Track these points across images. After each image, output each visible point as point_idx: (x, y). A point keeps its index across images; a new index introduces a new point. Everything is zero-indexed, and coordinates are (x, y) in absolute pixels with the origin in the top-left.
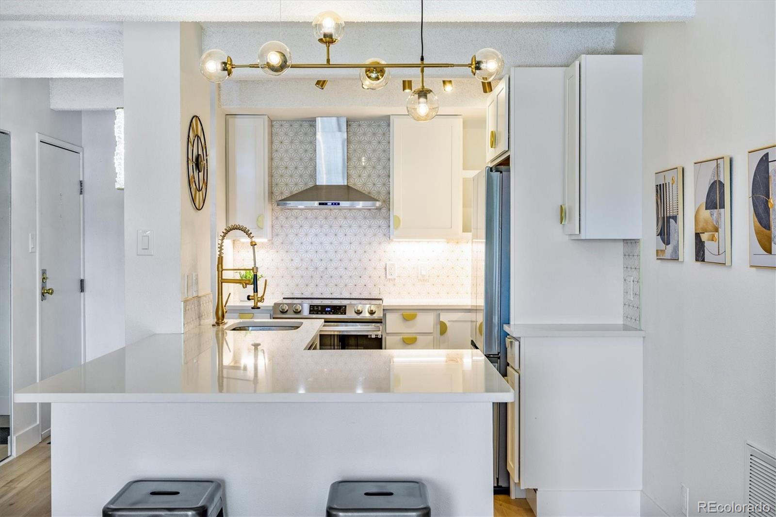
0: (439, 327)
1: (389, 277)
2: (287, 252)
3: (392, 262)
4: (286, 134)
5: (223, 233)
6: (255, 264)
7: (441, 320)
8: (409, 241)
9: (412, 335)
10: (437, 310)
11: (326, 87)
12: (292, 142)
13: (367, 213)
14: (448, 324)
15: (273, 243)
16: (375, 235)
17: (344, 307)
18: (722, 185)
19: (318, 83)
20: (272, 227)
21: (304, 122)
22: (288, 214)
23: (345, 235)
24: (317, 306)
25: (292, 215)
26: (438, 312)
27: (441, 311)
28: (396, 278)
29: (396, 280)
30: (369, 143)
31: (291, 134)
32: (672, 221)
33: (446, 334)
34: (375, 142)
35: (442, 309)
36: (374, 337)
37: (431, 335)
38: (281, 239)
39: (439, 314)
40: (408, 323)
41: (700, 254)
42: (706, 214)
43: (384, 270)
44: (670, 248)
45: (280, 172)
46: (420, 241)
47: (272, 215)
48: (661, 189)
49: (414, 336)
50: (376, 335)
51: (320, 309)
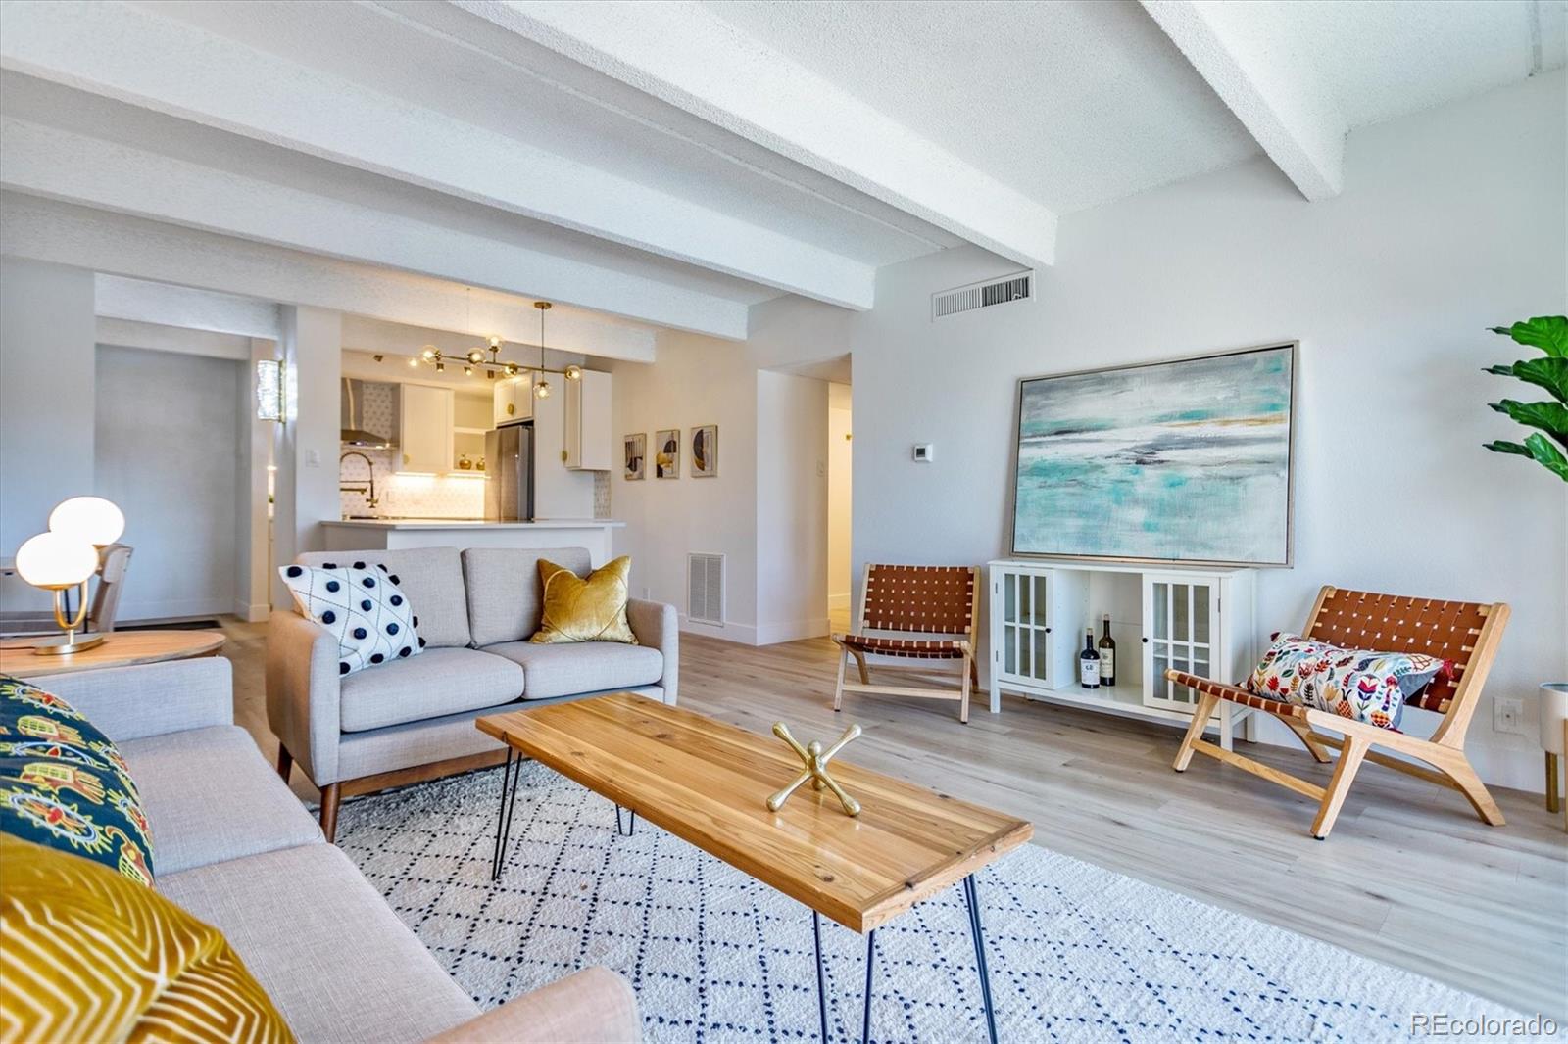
6: (371, 469)
11: (383, 360)
18: (675, 442)
19: (377, 357)
28: (396, 501)
30: (375, 400)
32: (639, 460)
34: (379, 401)
41: (660, 473)
42: (664, 456)
44: (637, 473)
48: (629, 445)
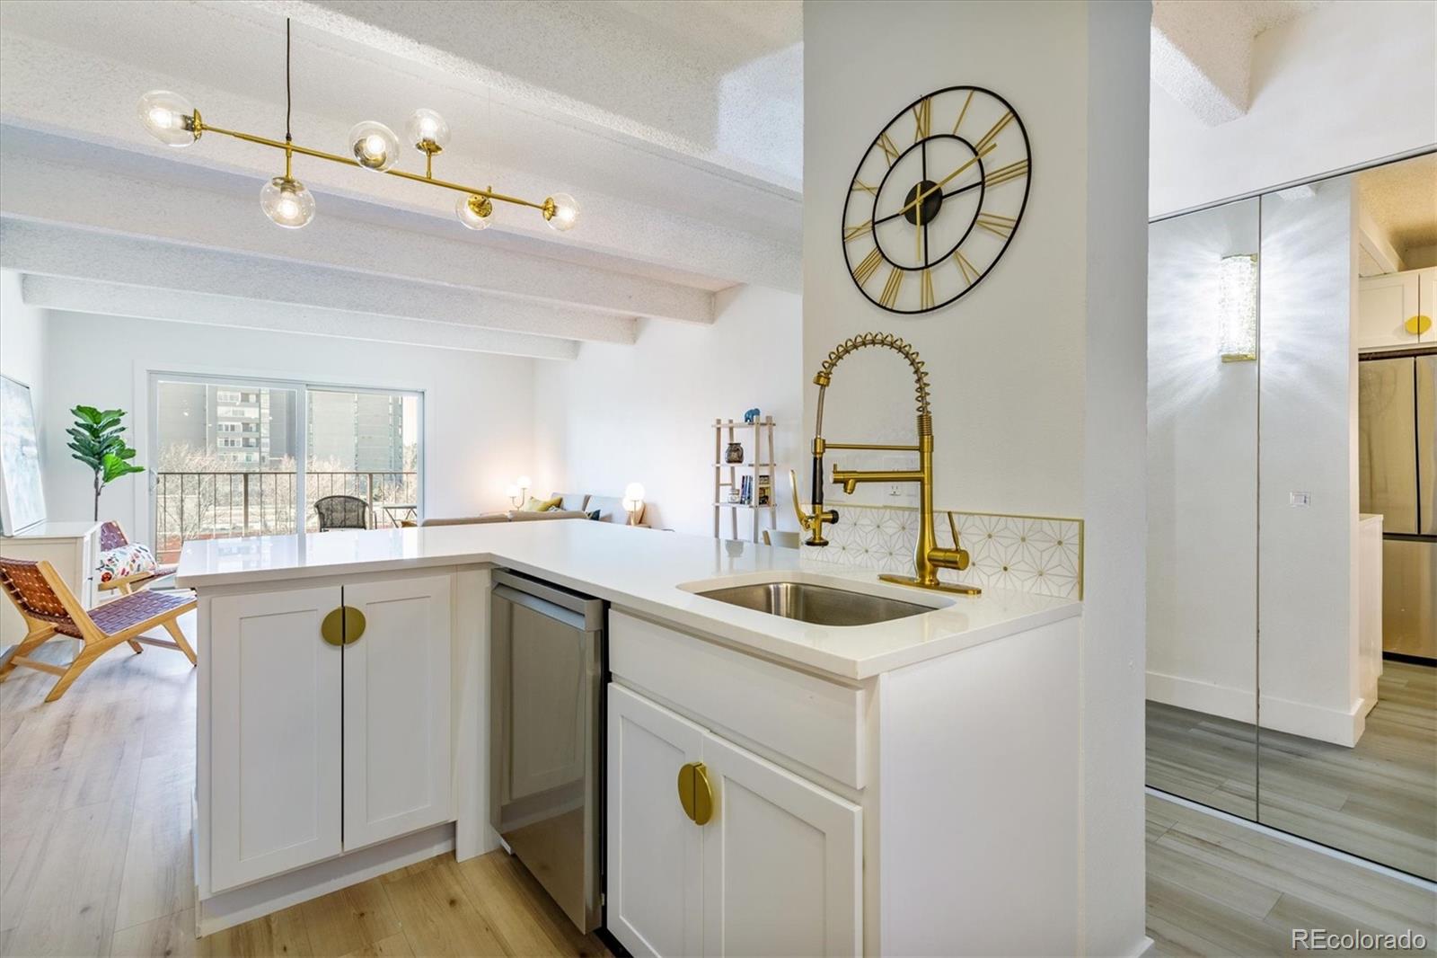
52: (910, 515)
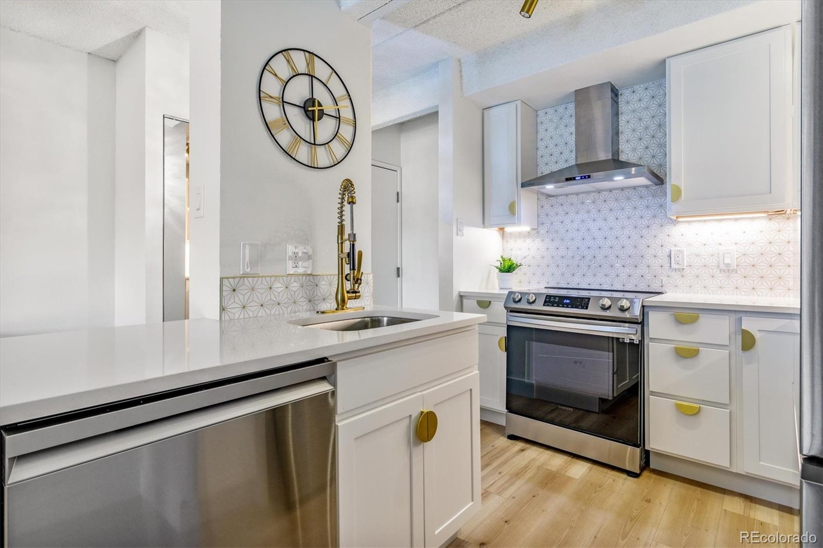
0: (739, 338)
1: (674, 266)
2: (552, 240)
3: (680, 249)
4: (551, 120)
5: (339, 198)
7: (743, 328)
8: (704, 221)
9: (689, 344)
10: (737, 312)
12: (556, 128)
13: (644, 192)
14: (757, 335)
15: (538, 232)
16: (655, 216)
17: (586, 300)
20: (538, 216)
21: (570, 104)
22: (553, 201)
23: (617, 219)
24: (555, 297)
25: (557, 202)
26: (740, 315)
27: (744, 315)
28: (685, 267)
29: (684, 271)
31: (556, 119)
33: (752, 351)
35: (746, 312)
36: (628, 342)
37: (726, 348)
38: (546, 227)
39: (741, 318)
40: (685, 327)
43: (668, 259)
45: (545, 160)
46: (722, 220)
47: (538, 204)
49: (694, 347)
50: (630, 339)
51: (556, 300)
52: (306, 278)
